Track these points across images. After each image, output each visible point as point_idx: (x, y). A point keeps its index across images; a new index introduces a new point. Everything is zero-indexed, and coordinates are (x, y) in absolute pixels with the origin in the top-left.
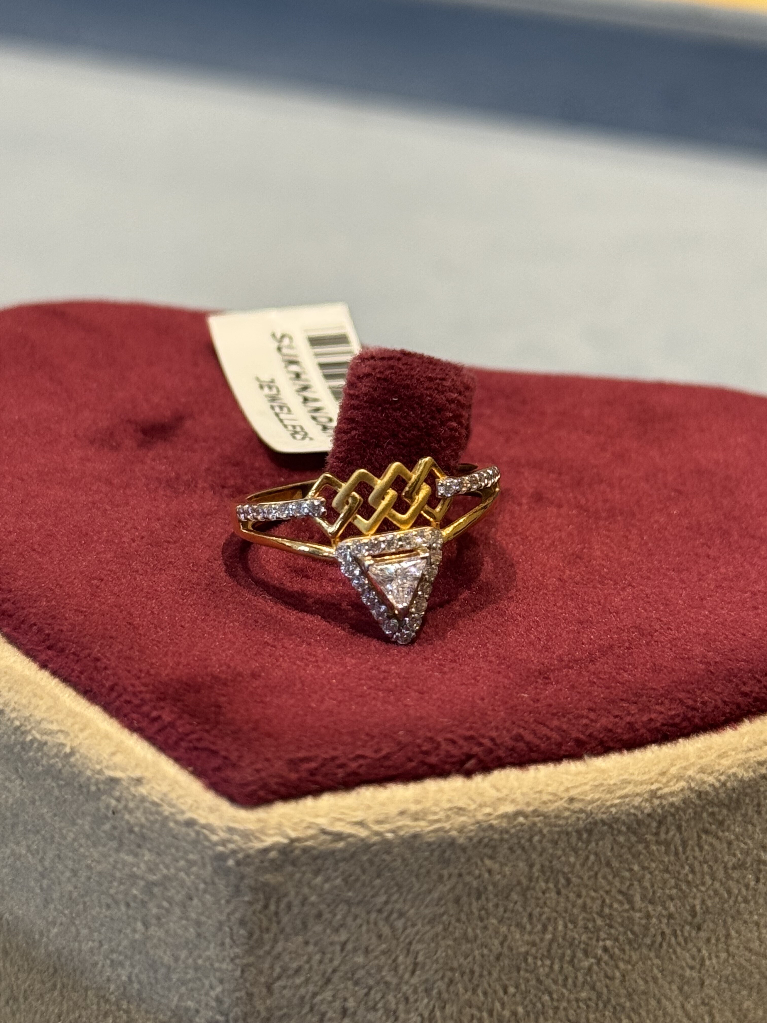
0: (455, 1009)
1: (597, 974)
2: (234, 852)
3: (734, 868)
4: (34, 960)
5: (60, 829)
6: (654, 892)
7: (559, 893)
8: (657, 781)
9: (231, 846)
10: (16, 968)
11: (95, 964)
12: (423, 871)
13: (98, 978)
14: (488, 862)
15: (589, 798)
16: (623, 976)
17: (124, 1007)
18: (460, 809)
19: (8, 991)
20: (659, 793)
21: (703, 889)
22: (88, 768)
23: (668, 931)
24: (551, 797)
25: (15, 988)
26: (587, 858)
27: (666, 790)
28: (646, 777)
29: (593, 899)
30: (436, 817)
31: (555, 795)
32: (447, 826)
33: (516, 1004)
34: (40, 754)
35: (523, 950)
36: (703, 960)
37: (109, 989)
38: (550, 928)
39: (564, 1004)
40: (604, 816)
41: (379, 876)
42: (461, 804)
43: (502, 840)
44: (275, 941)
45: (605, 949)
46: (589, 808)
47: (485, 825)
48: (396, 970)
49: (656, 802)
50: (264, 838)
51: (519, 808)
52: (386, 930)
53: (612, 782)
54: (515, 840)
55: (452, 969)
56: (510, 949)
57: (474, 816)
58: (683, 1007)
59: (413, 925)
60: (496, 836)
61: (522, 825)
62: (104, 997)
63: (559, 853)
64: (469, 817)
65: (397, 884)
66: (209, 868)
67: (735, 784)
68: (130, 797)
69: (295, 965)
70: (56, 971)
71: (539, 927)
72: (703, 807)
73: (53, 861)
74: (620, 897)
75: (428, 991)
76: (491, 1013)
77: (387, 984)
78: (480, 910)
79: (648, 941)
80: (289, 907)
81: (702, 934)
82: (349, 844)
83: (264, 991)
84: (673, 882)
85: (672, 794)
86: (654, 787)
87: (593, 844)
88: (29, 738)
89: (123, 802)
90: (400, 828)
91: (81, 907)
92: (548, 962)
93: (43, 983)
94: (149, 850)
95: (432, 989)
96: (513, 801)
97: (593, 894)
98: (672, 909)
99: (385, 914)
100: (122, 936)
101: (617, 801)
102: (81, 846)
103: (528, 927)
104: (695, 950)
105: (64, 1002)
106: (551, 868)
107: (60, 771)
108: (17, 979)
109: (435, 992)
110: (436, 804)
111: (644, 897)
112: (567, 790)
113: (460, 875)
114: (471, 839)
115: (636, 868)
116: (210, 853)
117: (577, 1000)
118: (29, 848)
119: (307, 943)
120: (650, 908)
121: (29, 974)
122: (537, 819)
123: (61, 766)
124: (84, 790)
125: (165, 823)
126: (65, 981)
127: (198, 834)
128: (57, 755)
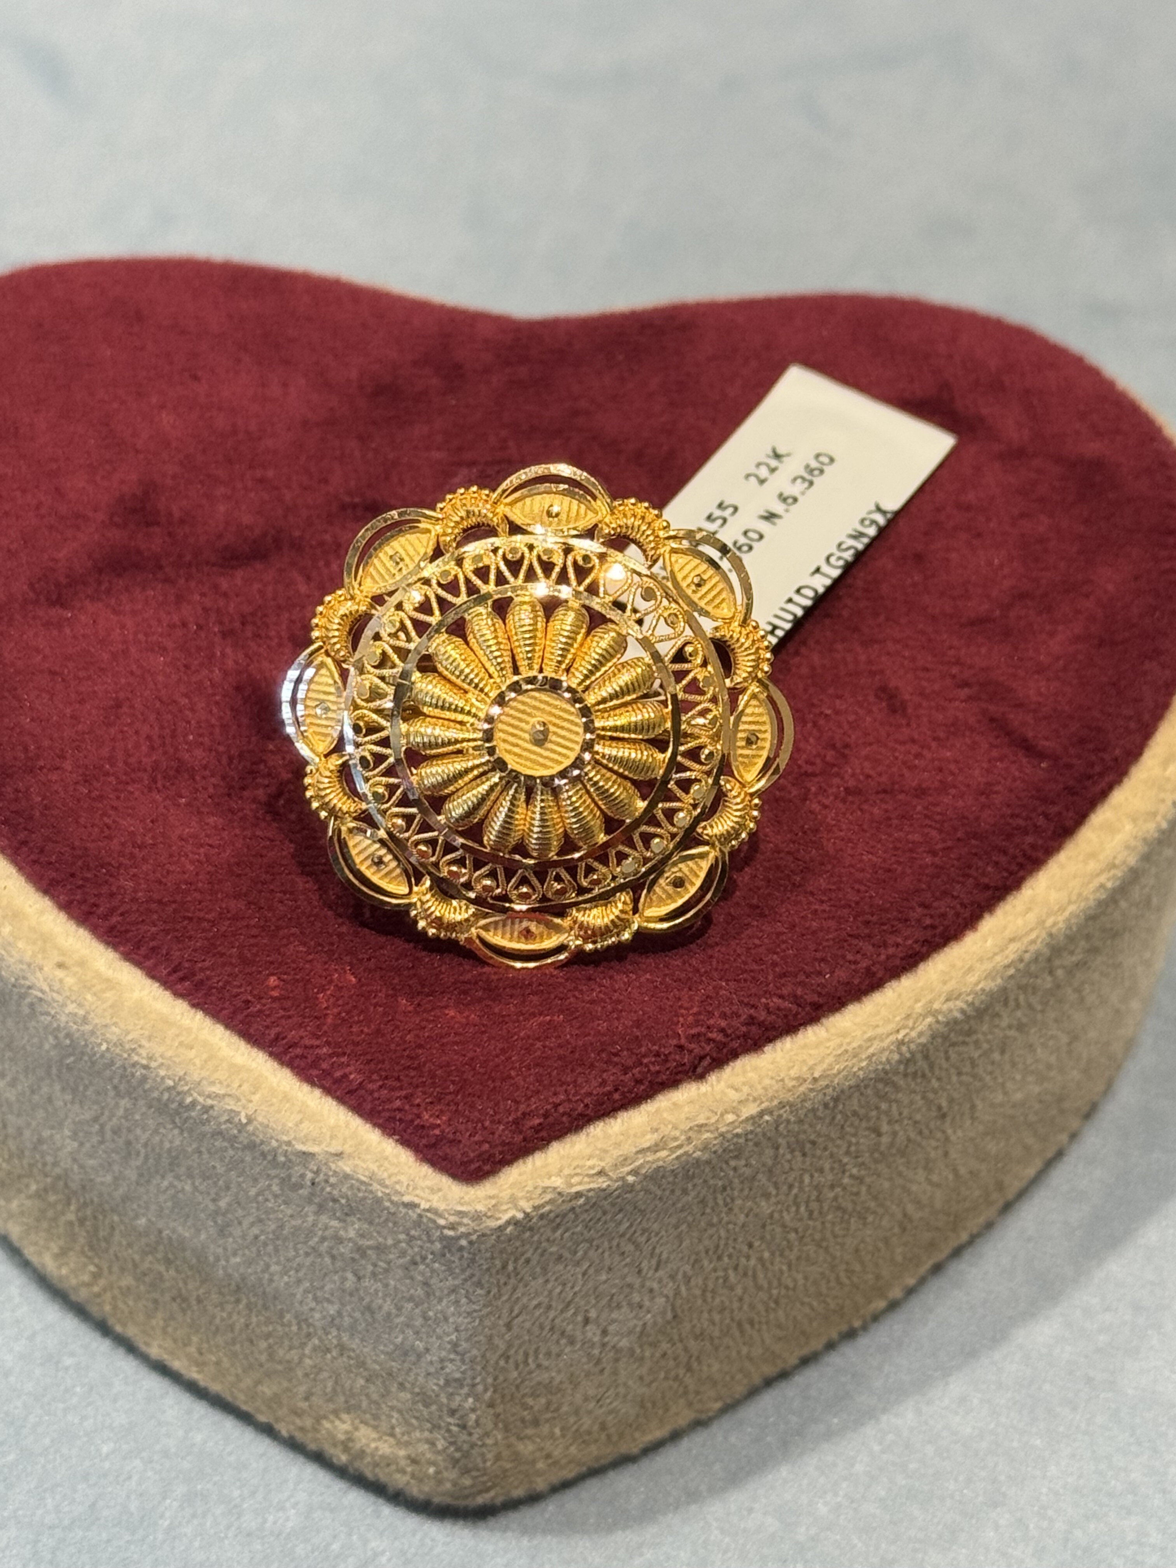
0: (700, 1281)
1: (843, 1197)
2: (467, 1235)
3: (980, 1056)
4: (208, 1275)
5: (239, 1184)
6: (900, 1114)
7: (804, 1155)
8: (904, 1027)
9: (462, 1229)
10: (183, 1276)
11: (294, 1295)
12: (667, 1193)
13: (297, 1306)
14: (733, 1163)
15: (835, 1071)
16: (869, 1187)
18: (701, 1126)
19: (175, 1292)
20: (906, 1040)
21: (949, 1087)
22: (272, 1138)
23: (913, 1135)
24: (794, 1083)
26: (834, 1118)
27: (914, 1034)
28: (891, 1027)
29: (838, 1147)
30: (675, 1144)
31: (797, 1079)
32: (689, 1148)
33: (762, 1251)
34: (205, 1116)
35: (769, 1211)
36: (947, 1139)
38: (797, 1184)
39: (809, 1232)
40: (852, 1083)
41: (620, 1211)
42: (701, 1120)
43: (747, 1140)
44: (514, 1290)
45: (852, 1176)
46: (836, 1081)
47: (729, 1136)
48: (639, 1272)
49: (904, 1049)
50: (498, 1215)
51: (764, 1106)
52: (630, 1248)
53: (855, 1045)
54: (760, 1136)
55: (697, 1254)
56: (756, 1215)
57: (717, 1129)
58: (927, 1179)
59: (657, 1234)
60: (742, 1140)
61: (767, 1122)
62: (306, 1320)
63: (806, 1127)
64: (712, 1132)
65: (640, 1210)
66: (438, 1246)
67: (983, 997)
68: (331, 1173)
69: (535, 1302)
70: (239, 1289)
71: (785, 1188)
72: (951, 1031)
73: (229, 1204)
74: (867, 1133)
75: (672, 1277)
76: (736, 1268)
77: (630, 1286)
78: (725, 1200)
79: (894, 1151)
80: (528, 1261)
81: (948, 1120)
82: (588, 1198)
83: (503, 1329)
84: (918, 1097)
85: (921, 1034)
86: (900, 1036)
87: (841, 1107)
88: (189, 1100)
89: (323, 1176)
90: (641, 1166)
91: (270, 1248)
92: (793, 1209)
93: (223, 1295)
94: (359, 1219)
95: (677, 1274)
96: (755, 1100)
97: (839, 1142)
98: (918, 1117)
99: (627, 1236)
100: (327, 1279)
101: (864, 1064)
102: (267, 1200)
103: (774, 1192)
104: (939, 1135)
105: (253, 1315)
106: (798, 1142)
107: (236, 1137)
108: (186, 1283)
109: (680, 1276)
110: (675, 1127)
111: (890, 1122)
112: (811, 1069)
113: (705, 1181)
114: (715, 1152)
115: (884, 1106)
116: (438, 1233)
117: (823, 1223)
118: (195, 1188)
119: (547, 1281)
120: (897, 1127)
122: (782, 1112)
123: (236, 1132)
124: (270, 1158)
125: (378, 1201)
126: (253, 1300)
127: (420, 1216)
128: (228, 1121)
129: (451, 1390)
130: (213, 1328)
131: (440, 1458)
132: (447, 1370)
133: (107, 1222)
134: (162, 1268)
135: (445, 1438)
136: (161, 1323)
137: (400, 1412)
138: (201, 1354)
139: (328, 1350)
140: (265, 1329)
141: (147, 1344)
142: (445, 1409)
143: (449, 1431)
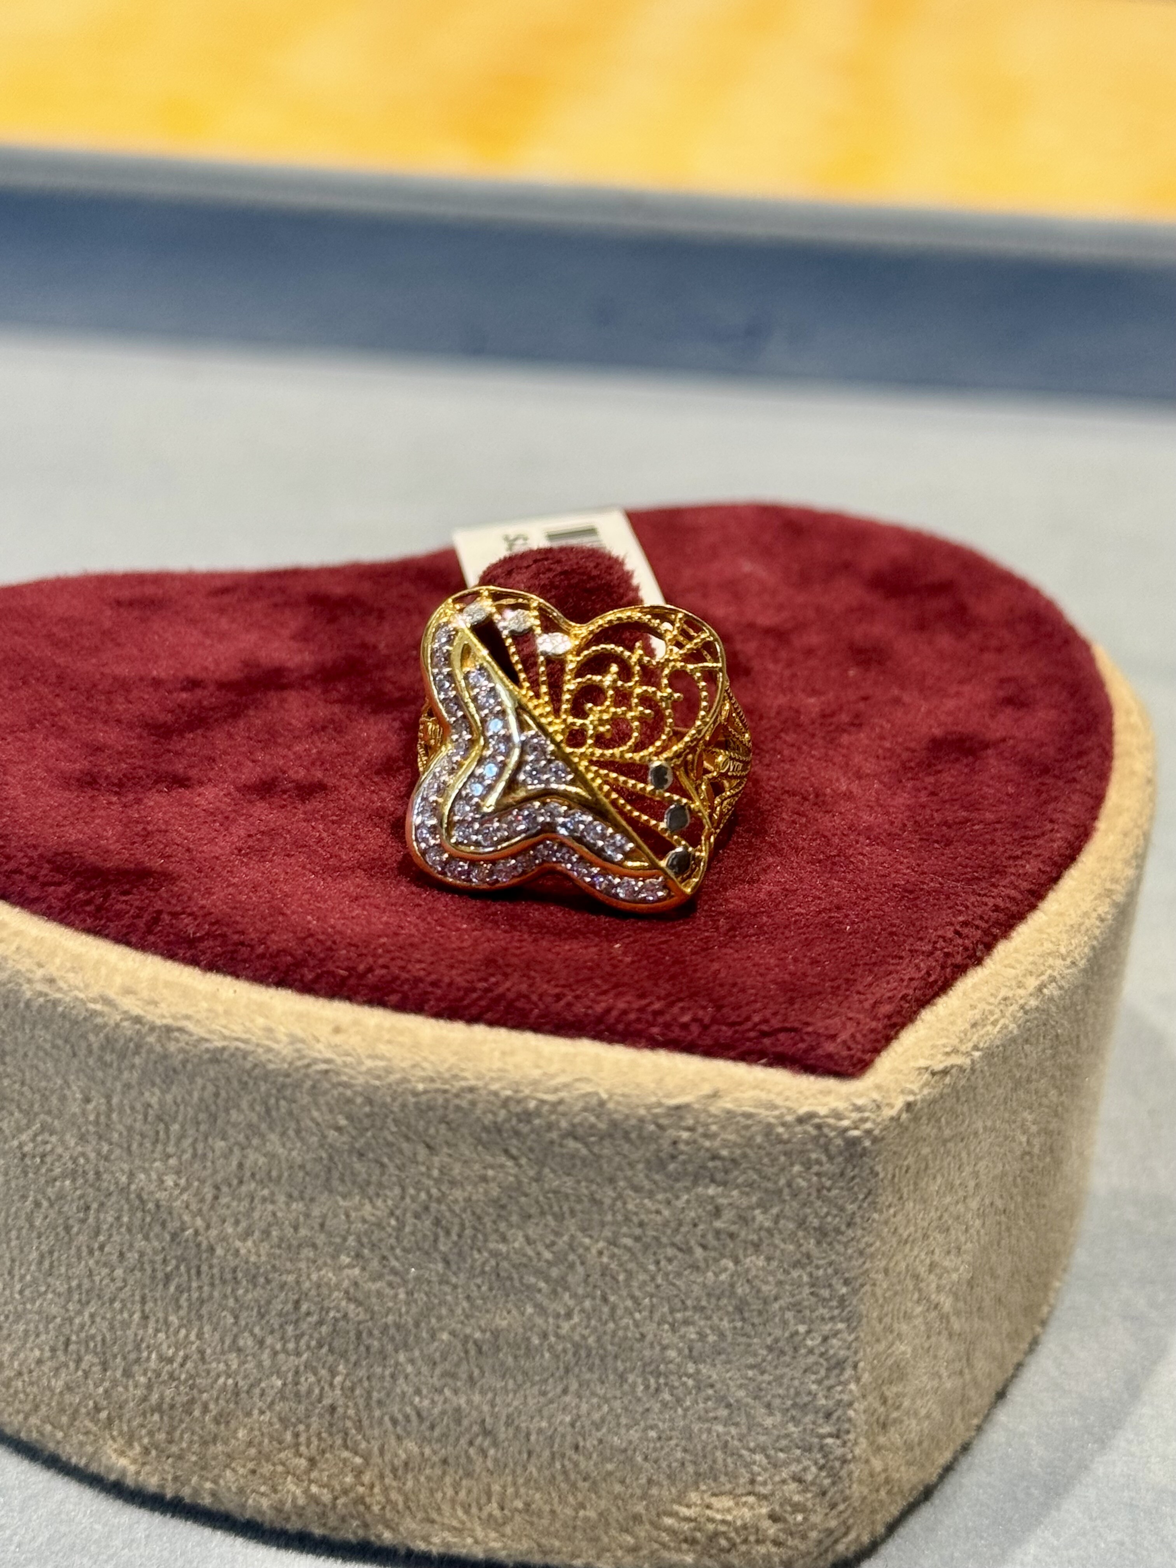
2: (869, 1131)
4: (525, 1374)
9: (864, 1126)
10: (490, 1395)
13: (647, 1353)
17: (691, 1371)
18: (1004, 1000)
19: (476, 1428)
22: (637, 1106)
25: (488, 1420)
30: (994, 1018)
32: (1004, 1022)
34: (553, 1117)
37: (663, 1359)
47: (1026, 1008)
51: (1039, 980)
53: (1074, 922)
54: (1040, 1016)
57: (1017, 1002)
60: (1032, 1018)
62: (655, 1371)
64: (1015, 1005)
66: (838, 1160)
68: (710, 1120)
70: (567, 1370)
82: (951, 1077)
88: (532, 1104)
89: (700, 1130)
90: (979, 1041)
91: (621, 1277)
93: (544, 1394)
99: (966, 1140)
101: (1087, 939)
105: (583, 1403)
107: (592, 1126)
108: (493, 1405)
114: (1019, 1027)
116: (839, 1142)
121: (515, 1392)
122: (1052, 987)
123: (593, 1119)
124: (633, 1136)
125: (768, 1130)
126: (588, 1376)
127: (819, 1127)
128: (585, 1109)
129: (831, 1382)
130: (525, 1456)
131: (809, 1495)
132: (831, 1352)
133: (387, 1372)
134: (462, 1401)
135: (816, 1463)
136: (450, 1492)
137: (763, 1450)
138: (502, 1509)
139: (679, 1401)
140: (596, 1416)
141: (426, 1539)
142: (821, 1415)
143: (822, 1448)
